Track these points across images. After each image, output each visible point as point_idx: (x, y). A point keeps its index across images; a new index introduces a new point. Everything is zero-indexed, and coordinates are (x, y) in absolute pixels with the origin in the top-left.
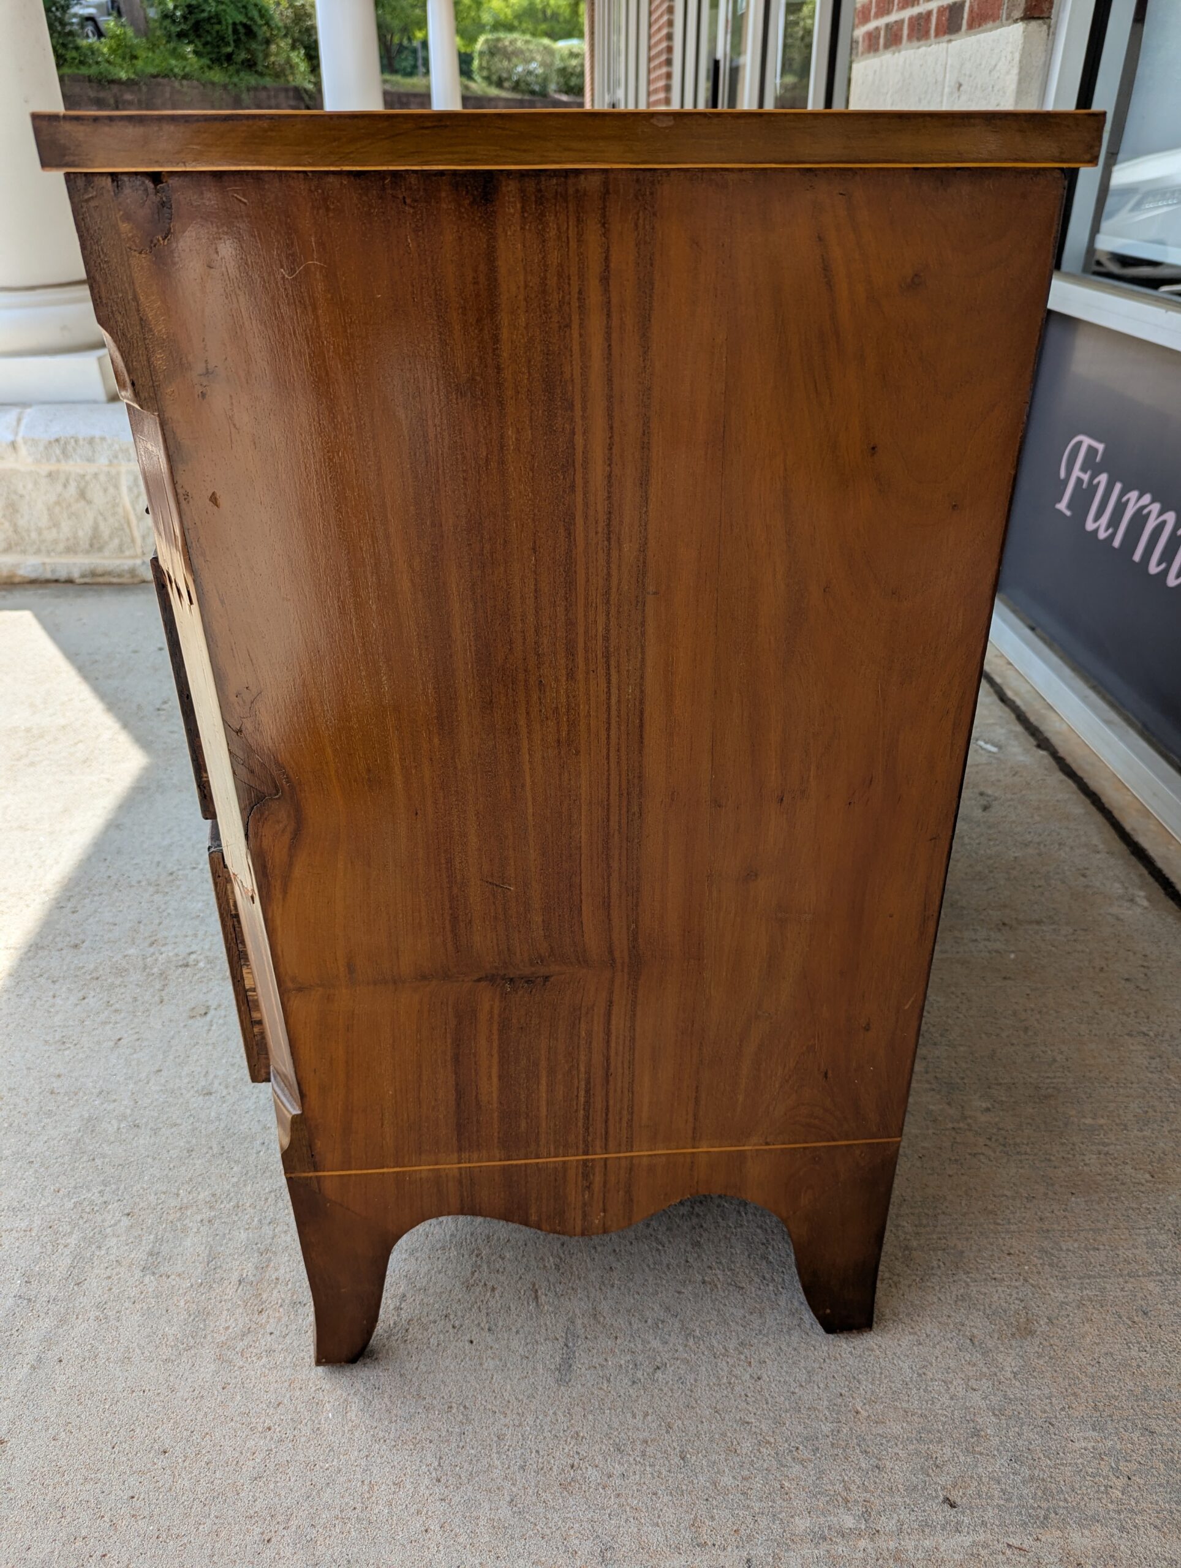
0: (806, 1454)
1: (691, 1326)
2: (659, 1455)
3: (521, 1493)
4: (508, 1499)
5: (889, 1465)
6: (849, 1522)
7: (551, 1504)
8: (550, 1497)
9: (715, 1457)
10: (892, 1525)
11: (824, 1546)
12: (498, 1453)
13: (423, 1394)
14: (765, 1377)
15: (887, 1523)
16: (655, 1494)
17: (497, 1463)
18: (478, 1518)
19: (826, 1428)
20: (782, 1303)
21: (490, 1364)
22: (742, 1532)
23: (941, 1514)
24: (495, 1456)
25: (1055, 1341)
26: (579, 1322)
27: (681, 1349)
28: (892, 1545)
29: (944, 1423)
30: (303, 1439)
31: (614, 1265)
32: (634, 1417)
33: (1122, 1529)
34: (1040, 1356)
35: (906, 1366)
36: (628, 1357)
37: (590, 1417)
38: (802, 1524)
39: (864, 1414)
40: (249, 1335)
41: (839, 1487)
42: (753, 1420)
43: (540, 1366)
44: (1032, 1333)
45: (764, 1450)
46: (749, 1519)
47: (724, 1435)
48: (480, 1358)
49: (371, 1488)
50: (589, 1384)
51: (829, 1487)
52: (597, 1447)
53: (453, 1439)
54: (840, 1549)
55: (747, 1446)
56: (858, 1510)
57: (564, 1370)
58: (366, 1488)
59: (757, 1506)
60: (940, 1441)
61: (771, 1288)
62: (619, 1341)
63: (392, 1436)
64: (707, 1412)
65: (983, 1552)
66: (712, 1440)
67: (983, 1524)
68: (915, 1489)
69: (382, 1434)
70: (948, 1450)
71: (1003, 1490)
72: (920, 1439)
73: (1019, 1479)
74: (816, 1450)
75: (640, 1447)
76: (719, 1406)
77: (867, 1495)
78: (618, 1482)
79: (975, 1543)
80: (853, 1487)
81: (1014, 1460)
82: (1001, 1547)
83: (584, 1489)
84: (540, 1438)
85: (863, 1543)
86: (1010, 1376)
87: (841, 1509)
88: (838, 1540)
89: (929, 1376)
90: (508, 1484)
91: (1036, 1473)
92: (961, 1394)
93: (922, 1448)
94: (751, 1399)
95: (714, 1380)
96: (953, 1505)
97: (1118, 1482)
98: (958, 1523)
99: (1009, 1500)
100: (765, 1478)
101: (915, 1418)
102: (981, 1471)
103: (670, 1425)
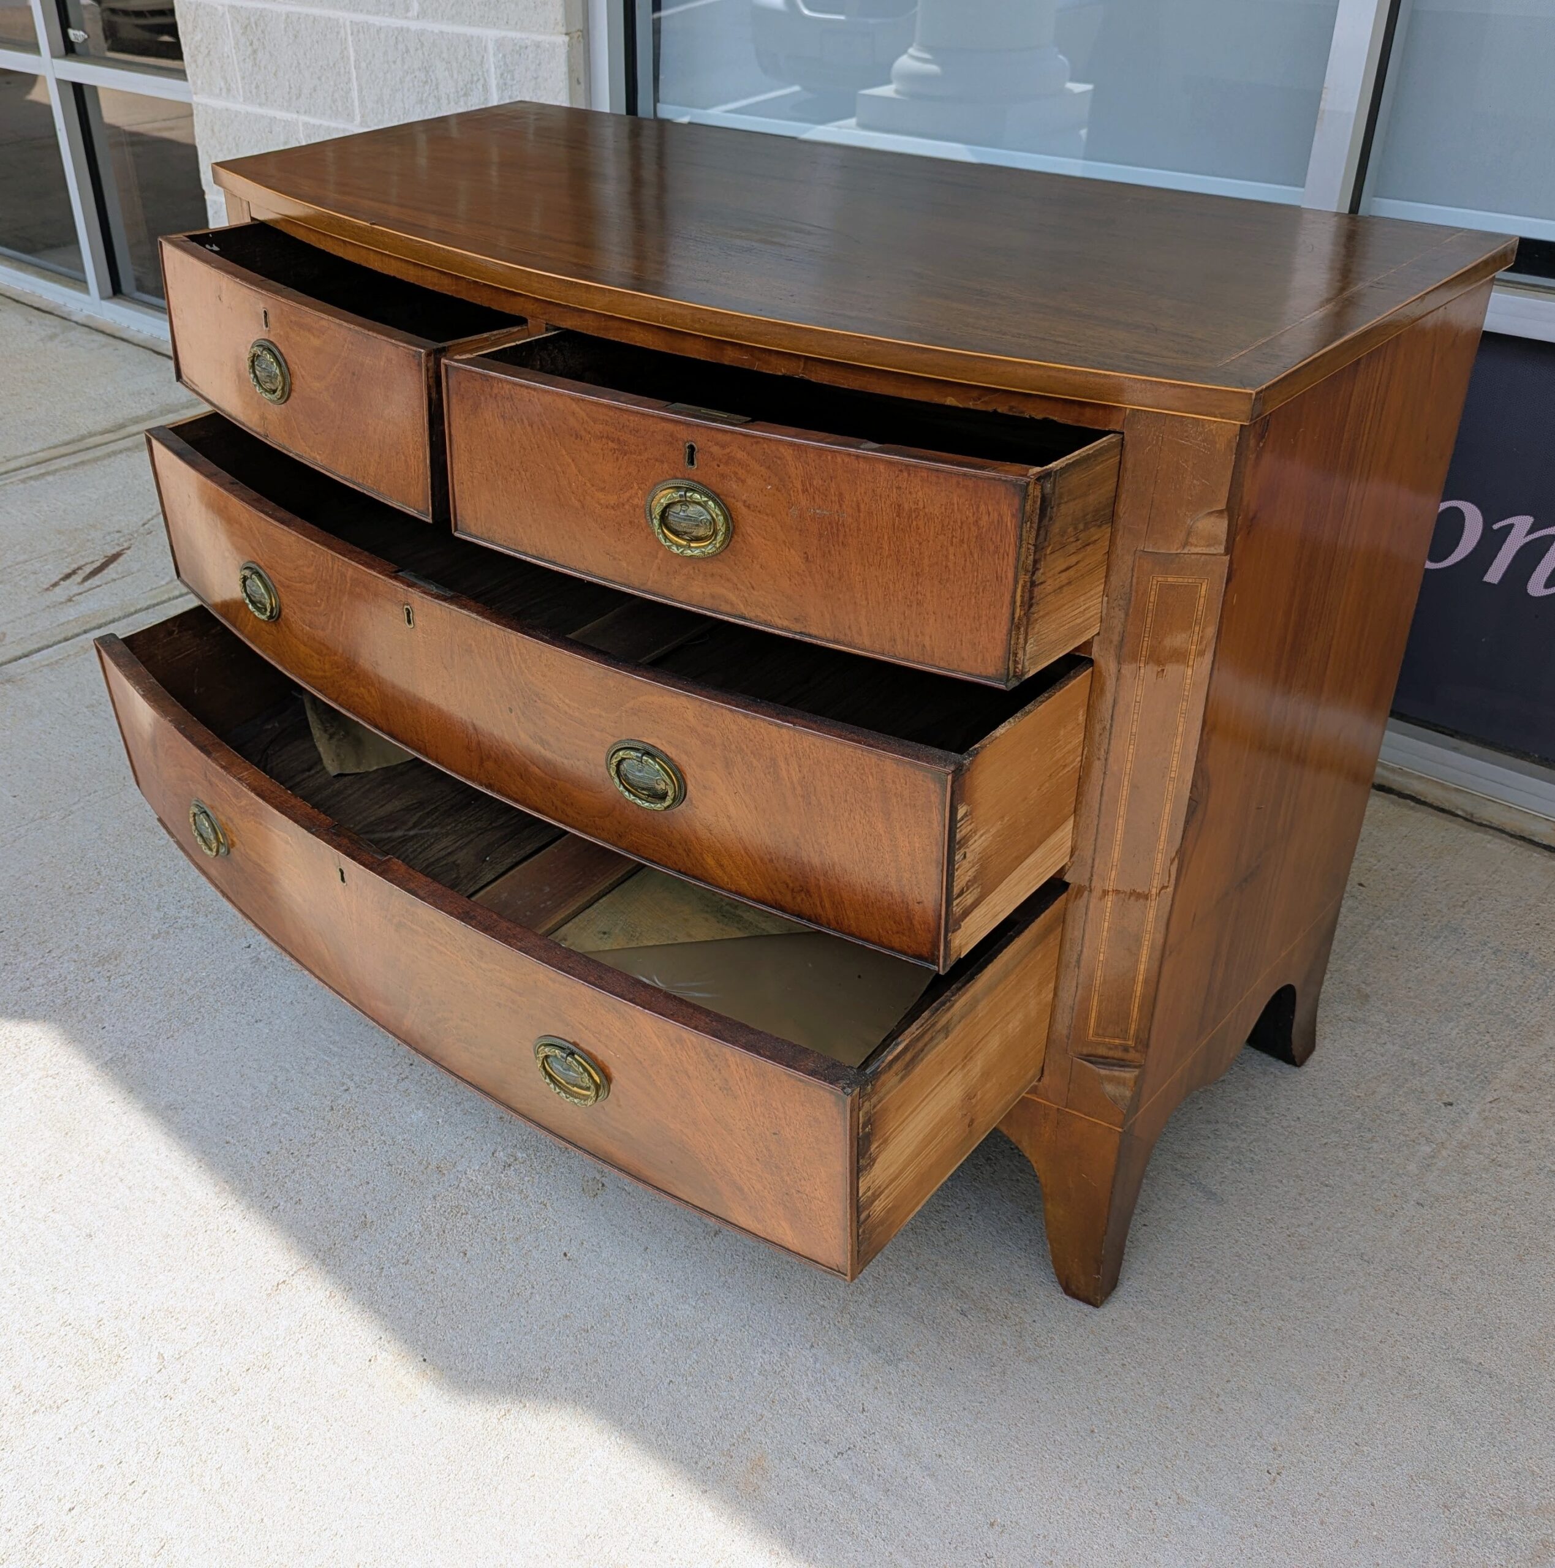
0: (1369, 1135)
1: (1231, 1120)
2: (1316, 1194)
3: (1288, 1269)
4: (1288, 1278)
5: (1404, 1109)
6: (1428, 1149)
7: (1308, 1261)
8: (1303, 1259)
9: (1337, 1172)
10: (1444, 1136)
11: (1433, 1168)
12: (1249, 1263)
13: (1167, 1272)
14: (1301, 1116)
15: (1440, 1136)
16: (1341, 1213)
17: (1256, 1268)
18: (1290, 1300)
19: (1358, 1115)
20: (1252, 1072)
21: (1172, 1227)
22: (1398, 1194)
23: (1451, 1112)
24: (1249, 1266)
25: (1381, 992)
26: (1179, 1166)
27: (1245, 1136)
28: (1454, 1143)
29: (1396, 1070)
30: (1150, 1351)
32: (1276, 1187)
33: (1514, 1057)
34: (1386, 1005)
35: (1344, 1057)
36: (1229, 1162)
37: (1259, 1206)
38: (1412, 1167)
39: (1362, 1095)
40: (1023, 1333)
41: (1402, 1138)
42: (1326, 1141)
43: (1198, 1205)
44: (1367, 996)
45: (1350, 1150)
46: (1393, 1187)
47: (1325, 1159)
48: (1164, 1228)
49: (1221, 1337)
50: (1234, 1192)
51: (1398, 1142)
52: (1285, 1217)
53: (1218, 1277)
54: (1441, 1164)
55: (1341, 1154)
56: (1423, 1140)
57: (1211, 1195)
60: (1406, 1080)
61: (1236, 1069)
62: (1213, 1158)
64: (1303, 1154)
65: (1487, 1114)
66: (1325, 1166)
67: (1470, 1101)
68: (1428, 1111)
69: (1182, 1310)
70: (1415, 1082)
71: (1458, 1081)
72: (1398, 1086)
73: (1454, 1070)
74: (1369, 1130)
75: (1302, 1199)
76: (1304, 1147)
77: (1416, 1131)
78: (1318, 1223)
79: (1479, 1113)
80: (1407, 1132)
81: (1442, 1063)
82: (1489, 1105)
83: (1310, 1240)
84: (1255, 1237)
85: (1444, 1153)
86: (1388, 1025)
87: (1417, 1147)
88: (1435, 1161)
89: (1360, 1054)
90: (1277, 1273)
91: (1457, 1061)
92: (1383, 1051)
93: (1405, 1089)
94: (1311, 1132)
95: (1281, 1137)
96: (1451, 1104)
97: (1488, 1037)
98: (1463, 1110)
99: (1464, 1083)
100: (1370, 1162)
101: (1383, 1078)
102: (1438, 1079)
103: (1297, 1176)
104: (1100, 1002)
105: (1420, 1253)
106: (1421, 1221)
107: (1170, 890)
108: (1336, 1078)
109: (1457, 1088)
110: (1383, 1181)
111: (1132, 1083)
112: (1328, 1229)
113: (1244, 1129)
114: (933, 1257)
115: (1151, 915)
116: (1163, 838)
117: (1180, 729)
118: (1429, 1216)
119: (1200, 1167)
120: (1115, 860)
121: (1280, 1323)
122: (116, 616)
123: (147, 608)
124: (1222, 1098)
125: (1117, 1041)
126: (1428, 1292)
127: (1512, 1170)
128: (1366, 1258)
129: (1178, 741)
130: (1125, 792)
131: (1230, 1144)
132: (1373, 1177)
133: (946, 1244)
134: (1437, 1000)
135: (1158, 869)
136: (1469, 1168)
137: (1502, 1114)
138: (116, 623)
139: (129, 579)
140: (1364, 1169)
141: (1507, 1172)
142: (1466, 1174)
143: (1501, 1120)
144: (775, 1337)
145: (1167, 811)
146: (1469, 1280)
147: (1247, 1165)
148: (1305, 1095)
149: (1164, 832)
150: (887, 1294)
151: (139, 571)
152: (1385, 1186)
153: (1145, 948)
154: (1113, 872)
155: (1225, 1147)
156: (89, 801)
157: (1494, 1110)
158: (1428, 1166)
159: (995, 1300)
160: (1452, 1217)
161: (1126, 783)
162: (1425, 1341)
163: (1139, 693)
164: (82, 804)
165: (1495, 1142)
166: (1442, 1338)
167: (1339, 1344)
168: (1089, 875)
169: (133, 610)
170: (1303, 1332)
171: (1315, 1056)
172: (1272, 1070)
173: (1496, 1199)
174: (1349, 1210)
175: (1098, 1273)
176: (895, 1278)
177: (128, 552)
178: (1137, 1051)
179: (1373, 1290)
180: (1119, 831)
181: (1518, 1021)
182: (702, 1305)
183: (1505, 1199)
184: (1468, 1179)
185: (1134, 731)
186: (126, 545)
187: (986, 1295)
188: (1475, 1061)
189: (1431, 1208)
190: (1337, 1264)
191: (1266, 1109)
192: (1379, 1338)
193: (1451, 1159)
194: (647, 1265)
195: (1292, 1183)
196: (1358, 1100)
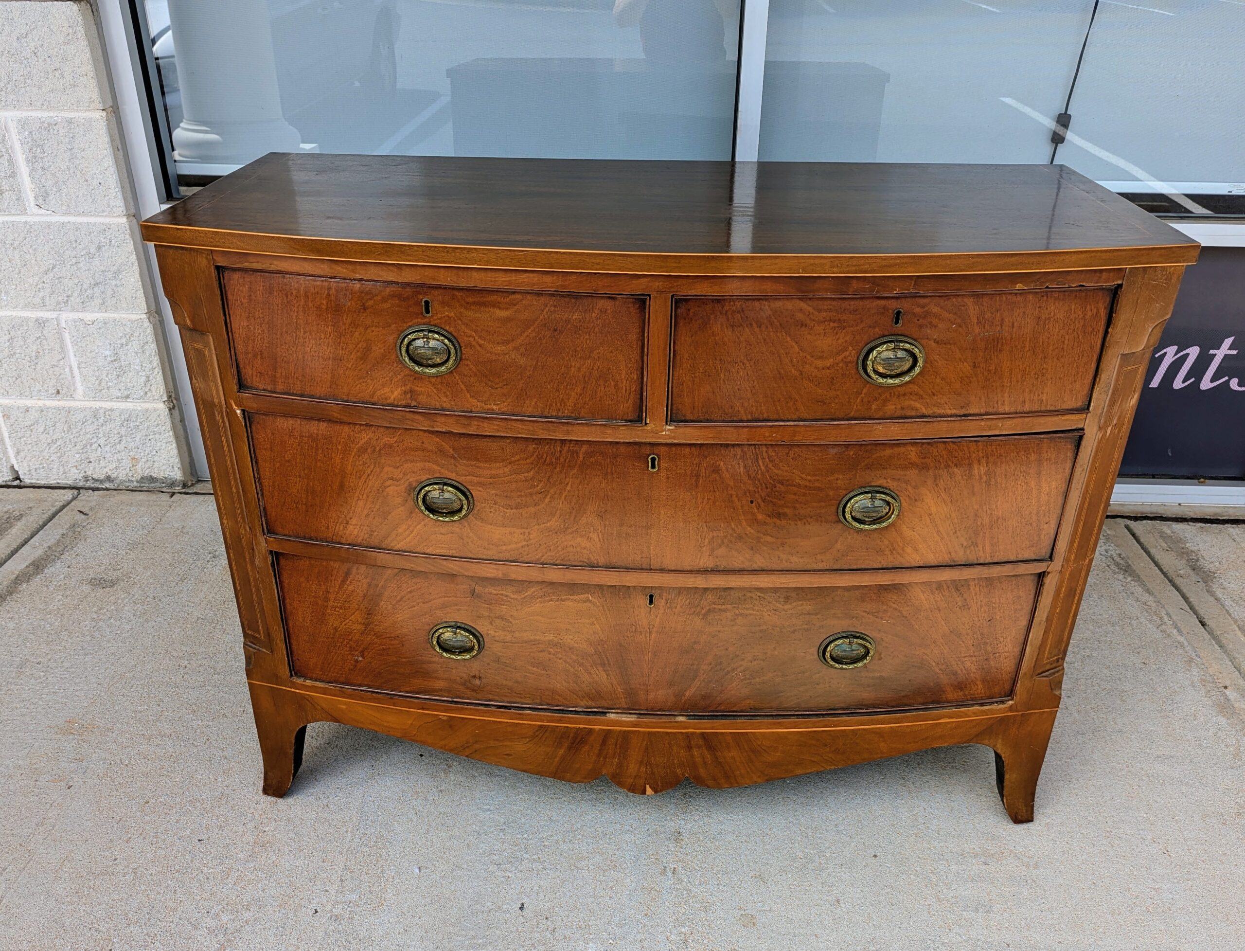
117: (1116, 457)
120: (1075, 548)
129: (1114, 464)
130: (1086, 504)
149: (1098, 522)
154: (1072, 556)
161: (1088, 499)
180: (1079, 530)
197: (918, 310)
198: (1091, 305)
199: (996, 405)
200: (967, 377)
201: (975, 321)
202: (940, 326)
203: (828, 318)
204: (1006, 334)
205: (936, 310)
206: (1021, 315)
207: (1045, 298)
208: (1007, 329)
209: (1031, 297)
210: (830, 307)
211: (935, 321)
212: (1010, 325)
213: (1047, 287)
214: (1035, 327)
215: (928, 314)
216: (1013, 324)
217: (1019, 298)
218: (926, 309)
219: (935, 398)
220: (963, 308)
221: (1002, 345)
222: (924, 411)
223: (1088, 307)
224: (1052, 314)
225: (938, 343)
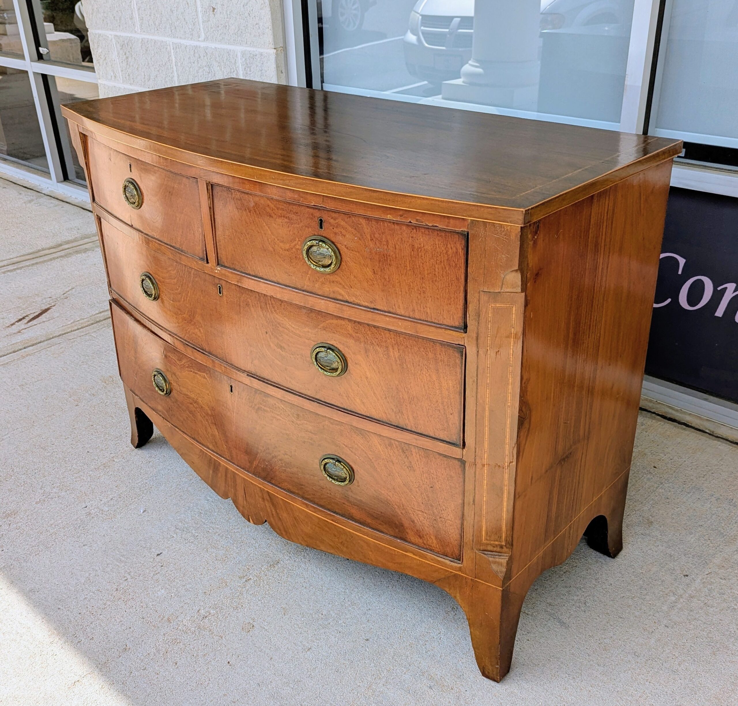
0: (645, 592)
1: (578, 586)
2: (615, 623)
3: (597, 661)
4: (597, 666)
5: (664, 578)
6: (673, 599)
7: (608, 656)
8: (606, 656)
9: (627, 611)
10: (682, 592)
11: (675, 608)
13: (536, 664)
14: (612, 583)
15: (680, 592)
17: (581, 660)
18: (597, 677)
19: (641, 582)
20: (590, 561)
21: (542, 641)
22: (656, 622)
23: (687, 580)
24: (578, 659)
25: (659, 520)
26: (549, 610)
27: (583, 594)
28: (687, 595)
29: (662, 559)
31: (535, 588)
32: (596, 619)
33: (721, 552)
34: (661, 527)
35: (637, 553)
36: (574, 607)
37: (587, 629)
38: (665, 608)
39: (644, 572)
41: (661, 593)
42: (624, 595)
43: (556, 629)
44: (652, 522)
45: (635, 600)
46: (654, 618)
47: (622, 605)
48: (537, 641)
50: (575, 622)
51: (659, 595)
52: (599, 634)
53: (562, 665)
54: (679, 606)
55: (630, 602)
56: (671, 594)
57: (562, 624)
58: (559, 698)
59: (651, 613)
62: (566, 605)
63: (545, 680)
64: (611, 603)
65: (705, 580)
66: (622, 608)
67: (697, 574)
68: (676, 579)
69: (542, 683)
70: (670, 565)
71: (692, 564)
72: (662, 567)
73: (691, 558)
74: (646, 589)
75: (608, 625)
76: (612, 599)
77: (669, 589)
78: (615, 637)
79: (701, 580)
80: (664, 590)
81: (685, 555)
82: (706, 576)
83: (610, 646)
84: (582, 645)
85: (681, 600)
86: (660, 536)
87: (668, 597)
88: (676, 604)
89: (645, 551)
90: (592, 662)
91: (693, 554)
92: (657, 549)
93: (665, 569)
94: (616, 591)
95: (602, 594)
96: (687, 576)
97: (709, 542)
98: (693, 578)
99: (695, 565)
100: (644, 605)
101: (655, 563)
102: (682, 563)
103: (607, 613)
104: (486, 522)
105: (664, 651)
106: (666, 635)
107: (514, 463)
108: (632, 564)
109: (691, 567)
110: (650, 615)
111: (505, 565)
112: (620, 640)
113: (584, 590)
114: (419, 659)
115: (506, 476)
116: (507, 437)
117: (510, 381)
118: (671, 632)
119: (559, 610)
120: (486, 449)
121: (590, 688)
122: (42, 340)
123: (59, 336)
124: (574, 575)
125: (497, 543)
126: (666, 671)
127: (714, 609)
128: (637, 654)
129: (510, 387)
130: (487, 413)
131: (576, 598)
132: (645, 613)
133: (426, 652)
134: (686, 524)
135: (507, 453)
136: (693, 608)
137: (712, 580)
138: (42, 344)
139: (52, 321)
140: (640, 609)
141: (712, 609)
142: (691, 611)
143: (712, 583)
144: (332, 702)
145: (508, 423)
146: (687, 664)
147: (583, 608)
148: (616, 572)
149: (508, 434)
150: (393, 679)
151: (58, 317)
152: (650, 617)
153: (505, 493)
154: (486, 455)
155: (573, 600)
156: (13, 434)
157: (709, 578)
158: (673, 607)
159: (447, 680)
160: (682, 633)
161: (487, 409)
162: (662, 696)
163: (489, 362)
164: (9, 435)
165: (707, 594)
166: (670, 694)
167: (619, 699)
168: (473, 457)
169: (51, 337)
170: (601, 693)
171: (622, 553)
172: (601, 560)
173: (705, 623)
174: (631, 630)
175: (498, 665)
176: (398, 671)
177: (54, 307)
178: (507, 548)
179: (639, 670)
180: (486, 434)
181: (725, 534)
182: (297, 687)
183: (709, 623)
184: (691, 613)
185: (488, 382)
186: (53, 304)
187: (443, 678)
188: (702, 554)
189: (672, 628)
190: (622, 658)
191: (596, 580)
192: (639, 695)
193: (684, 603)
194: (271, 667)
195: (604, 617)
196: (642, 574)
197: (332, 221)
198: (450, 244)
199: (394, 307)
200: (370, 279)
201: (369, 238)
202: (347, 236)
203: (283, 215)
204: (392, 253)
205: (343, 223)
206: (400, 240)
207: (415, 230)
208: (392, 249)
209: (404, 228)
210: (282, 207)
211: (343, 232)
212: (394, 246)
213: (410, 222)
214: (411, 253)
215: (338, 226)
216: (395, 246)
217: (396, 227)
218: (337, 221)
219: (352, 290)
220: (359, 226)
221: (390, 261)
222: (347, 298)
223: (449, 246)
224: (422, 244)
225: (347, 248)
